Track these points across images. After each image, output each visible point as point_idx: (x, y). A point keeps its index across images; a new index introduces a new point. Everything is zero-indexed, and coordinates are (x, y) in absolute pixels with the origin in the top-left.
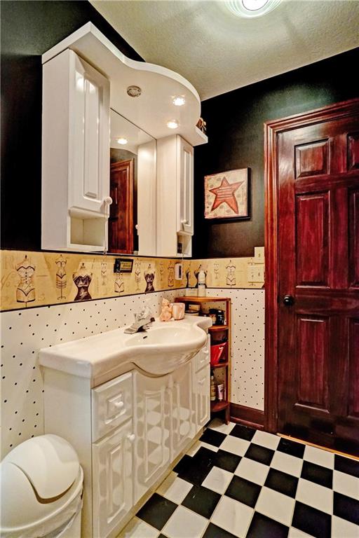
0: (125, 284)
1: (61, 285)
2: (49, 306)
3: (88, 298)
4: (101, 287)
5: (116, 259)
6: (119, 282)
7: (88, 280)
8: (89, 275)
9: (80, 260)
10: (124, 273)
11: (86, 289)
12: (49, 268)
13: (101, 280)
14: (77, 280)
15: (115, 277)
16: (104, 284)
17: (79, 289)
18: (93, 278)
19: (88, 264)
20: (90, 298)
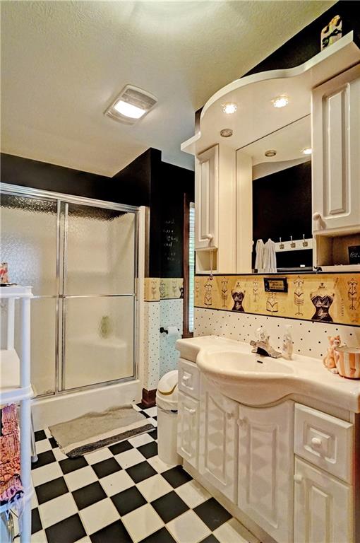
0: (279, 304)
1: (224, 298)
2: (218, 310)
3: (241, 310)
4: (253, 303)
5: (265, 279)
6: (271, 301)
7: (242, 296)
8: (243, 292)
9: (236, 280)
10: (278, 293)
11: (240, 303)
12: (218, 286)
13: (253, 297)
14: (234, 295)
15: (267, 295)
16: (255, 301)
17: (236, 302)
18: (246, 295)
19: (242, 283)
20: (243, 310)
